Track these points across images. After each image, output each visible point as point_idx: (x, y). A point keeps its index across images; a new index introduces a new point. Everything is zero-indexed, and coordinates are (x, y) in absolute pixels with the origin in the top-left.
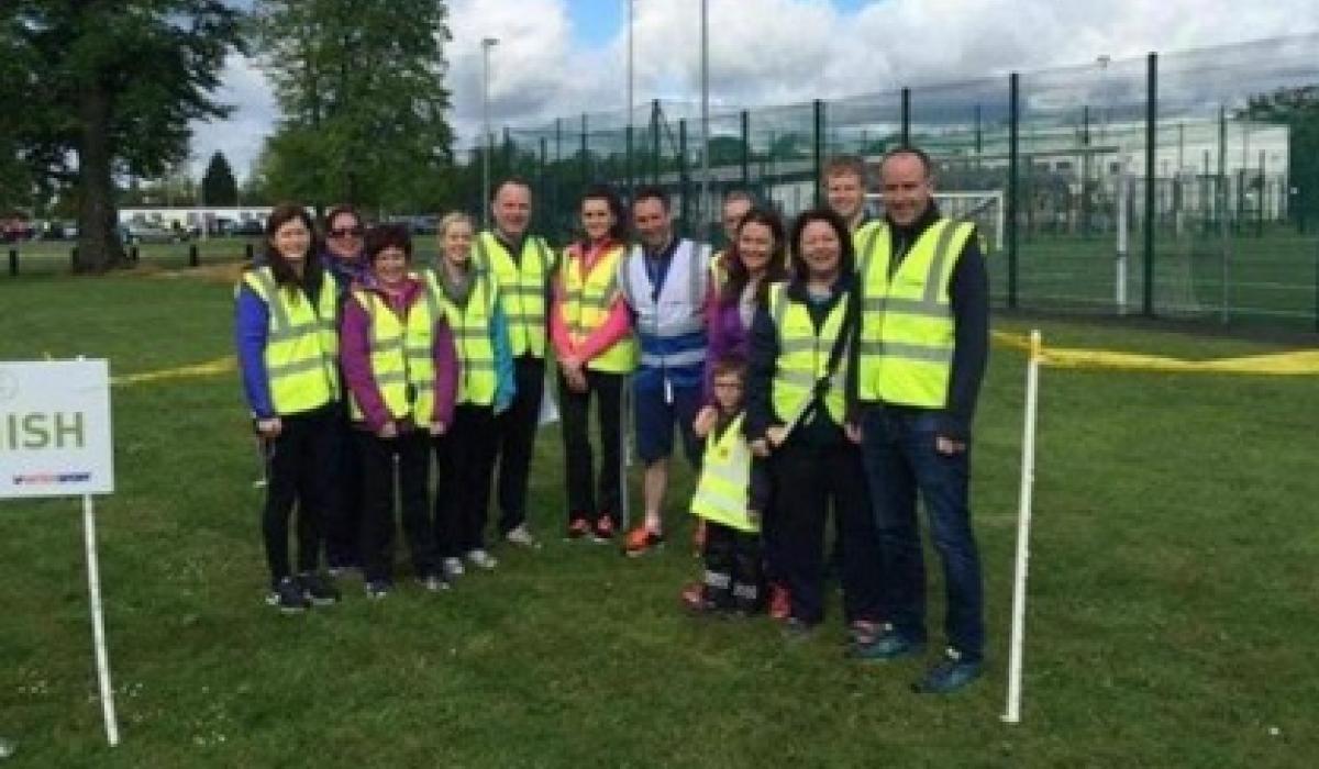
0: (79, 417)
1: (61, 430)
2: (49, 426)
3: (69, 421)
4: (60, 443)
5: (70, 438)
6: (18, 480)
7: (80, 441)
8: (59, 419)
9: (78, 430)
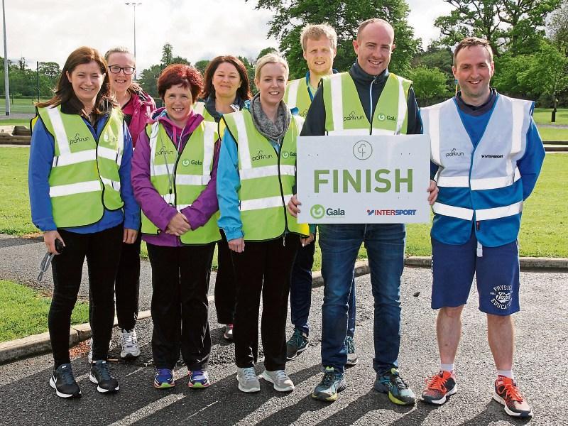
0: (410, 171)
1: (398, 181)
2: (391, 177)
3: (404, 175)
4: (398, 190)
5: (404, 186)
6: (370, 213)
7: (410, 190)
8: (397, 172)
9: (409, 180)
